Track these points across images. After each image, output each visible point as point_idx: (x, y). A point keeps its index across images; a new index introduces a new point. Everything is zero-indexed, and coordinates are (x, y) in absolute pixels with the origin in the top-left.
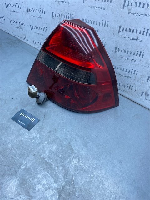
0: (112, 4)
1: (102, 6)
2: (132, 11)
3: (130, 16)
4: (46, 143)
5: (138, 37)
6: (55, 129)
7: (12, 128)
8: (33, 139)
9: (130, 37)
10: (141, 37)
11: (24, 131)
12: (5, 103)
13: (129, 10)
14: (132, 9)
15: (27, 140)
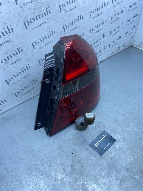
0: (52, 14)
1: (44, 21)
2: (67, 10)
3: (67, 14)
4: (128, 129)
5: (77, 25)
6: (114, 120)
7: (113, 155)
8: (125, 139)
9: (72, 29)
10: (78, 23)
11: (116, 145)
12: (78, 162)
13: (65, 10)
14: (67, 8)
15: (126, 143)
